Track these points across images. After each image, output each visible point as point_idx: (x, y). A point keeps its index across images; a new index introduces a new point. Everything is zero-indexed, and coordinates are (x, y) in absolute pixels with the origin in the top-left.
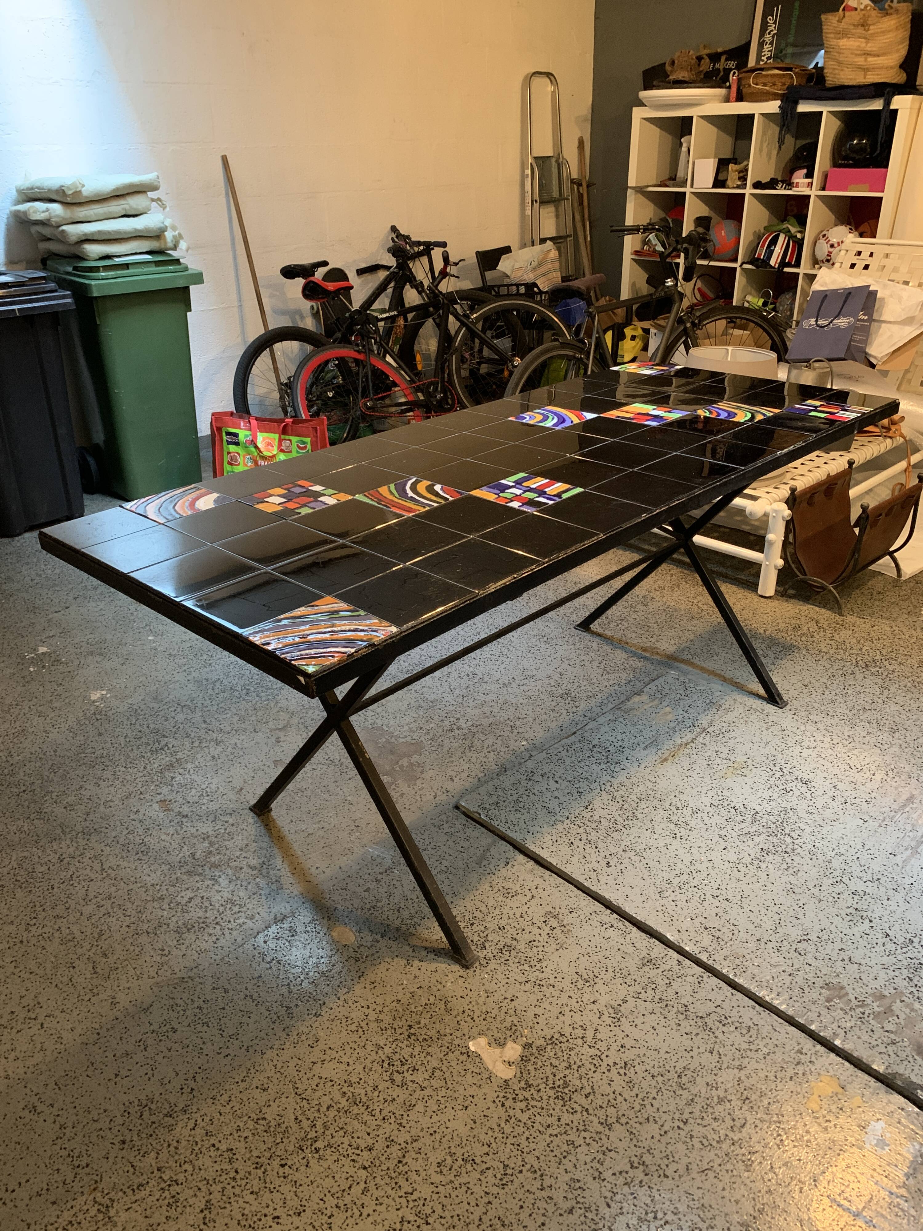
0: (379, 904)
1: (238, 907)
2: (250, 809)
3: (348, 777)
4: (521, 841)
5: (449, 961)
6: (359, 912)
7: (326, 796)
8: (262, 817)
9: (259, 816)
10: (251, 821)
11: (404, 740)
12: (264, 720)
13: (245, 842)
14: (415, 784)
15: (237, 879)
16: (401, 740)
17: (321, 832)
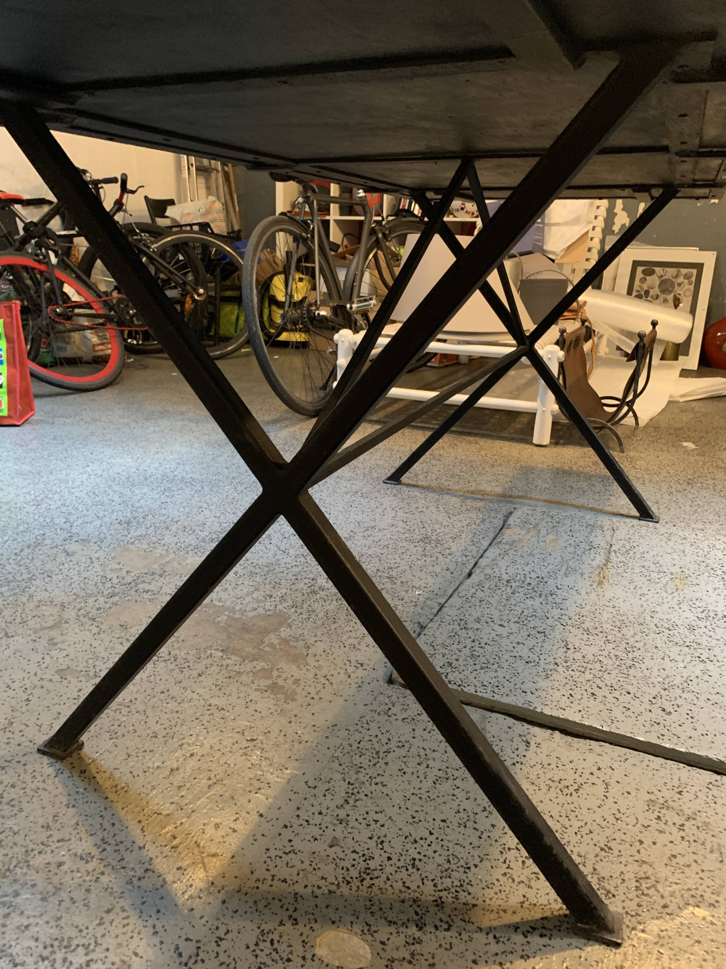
0: (372, 864)
1: (81, 951)
2: (39, 751)
3: (195, 673)
4: (525, 706)
5: (575, 941)
6: (344, 889)
7: (173, 705)
8: (69, 760)
9: (60, 758)
10: (51, 771)
11: (255, 613)
12: (18, 620)
13: (50, 811)
14: (308, 664)
15: (57, 890)
16: (251, 614)
17: (192, 763)
